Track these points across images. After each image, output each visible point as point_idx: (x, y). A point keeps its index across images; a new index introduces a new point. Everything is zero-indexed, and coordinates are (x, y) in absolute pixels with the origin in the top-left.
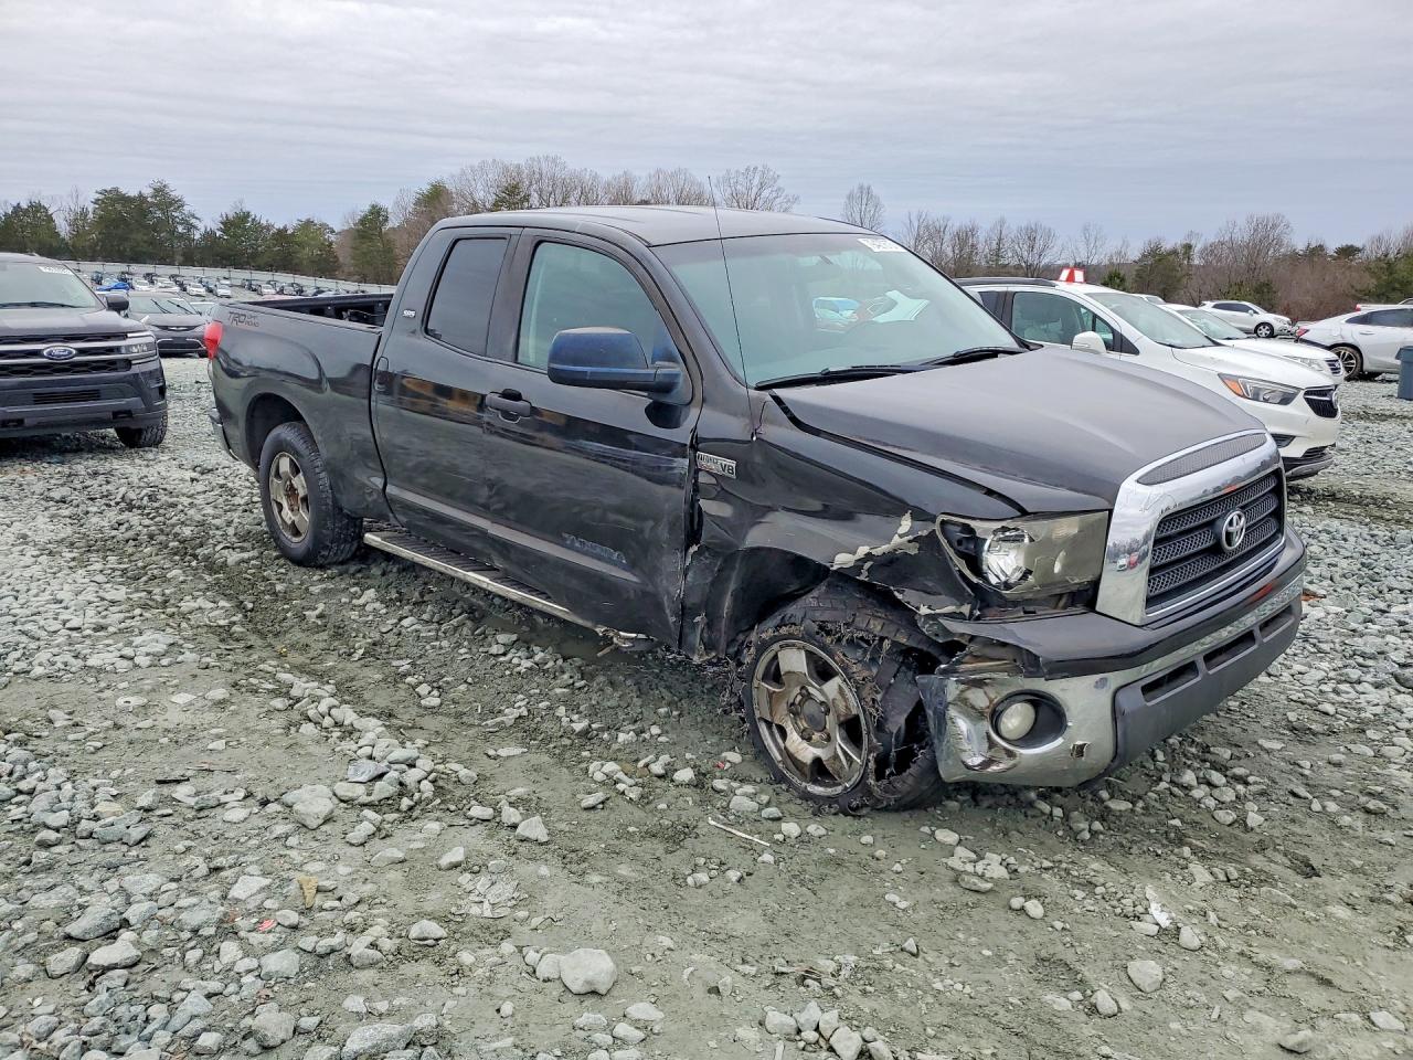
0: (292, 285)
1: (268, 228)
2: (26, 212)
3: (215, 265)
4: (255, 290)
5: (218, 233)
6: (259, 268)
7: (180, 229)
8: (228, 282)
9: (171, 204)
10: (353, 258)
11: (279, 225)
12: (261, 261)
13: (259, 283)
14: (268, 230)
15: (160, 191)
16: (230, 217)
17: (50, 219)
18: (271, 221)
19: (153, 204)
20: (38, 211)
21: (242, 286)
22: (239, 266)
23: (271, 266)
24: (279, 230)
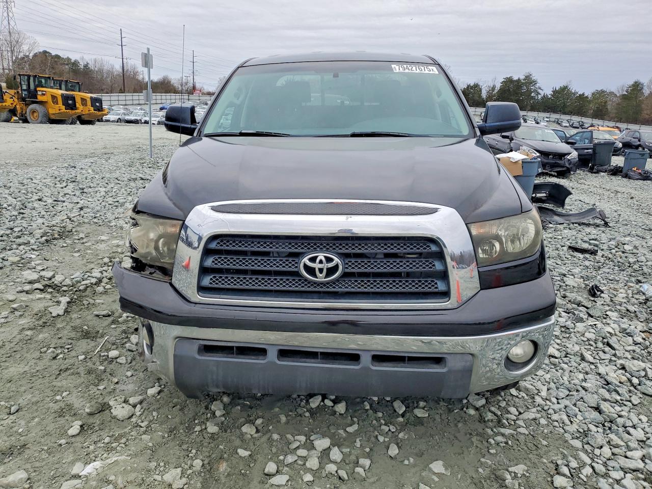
0: (579, 122)
1: (574, 94)
2: (472, 88)
3: (544, 111)
4: (559, 124)
5: (549, 96)
6: (565, 113)
7: (533, 94)
8: (548, 119)
9: (531, 83)
10: (616, 109)
11: (580, 92)
12: (567, 110)
13: (562, 120)
14: (575, 95)
15: (528, 77)
16: (557, 89)
17: (481, 90)
18: (577, 91)
19: (523, 84)
20: (476, 87)
21: (554, 122)
22: (555, 112)
23: (571, 113)
24: (580, 95)
